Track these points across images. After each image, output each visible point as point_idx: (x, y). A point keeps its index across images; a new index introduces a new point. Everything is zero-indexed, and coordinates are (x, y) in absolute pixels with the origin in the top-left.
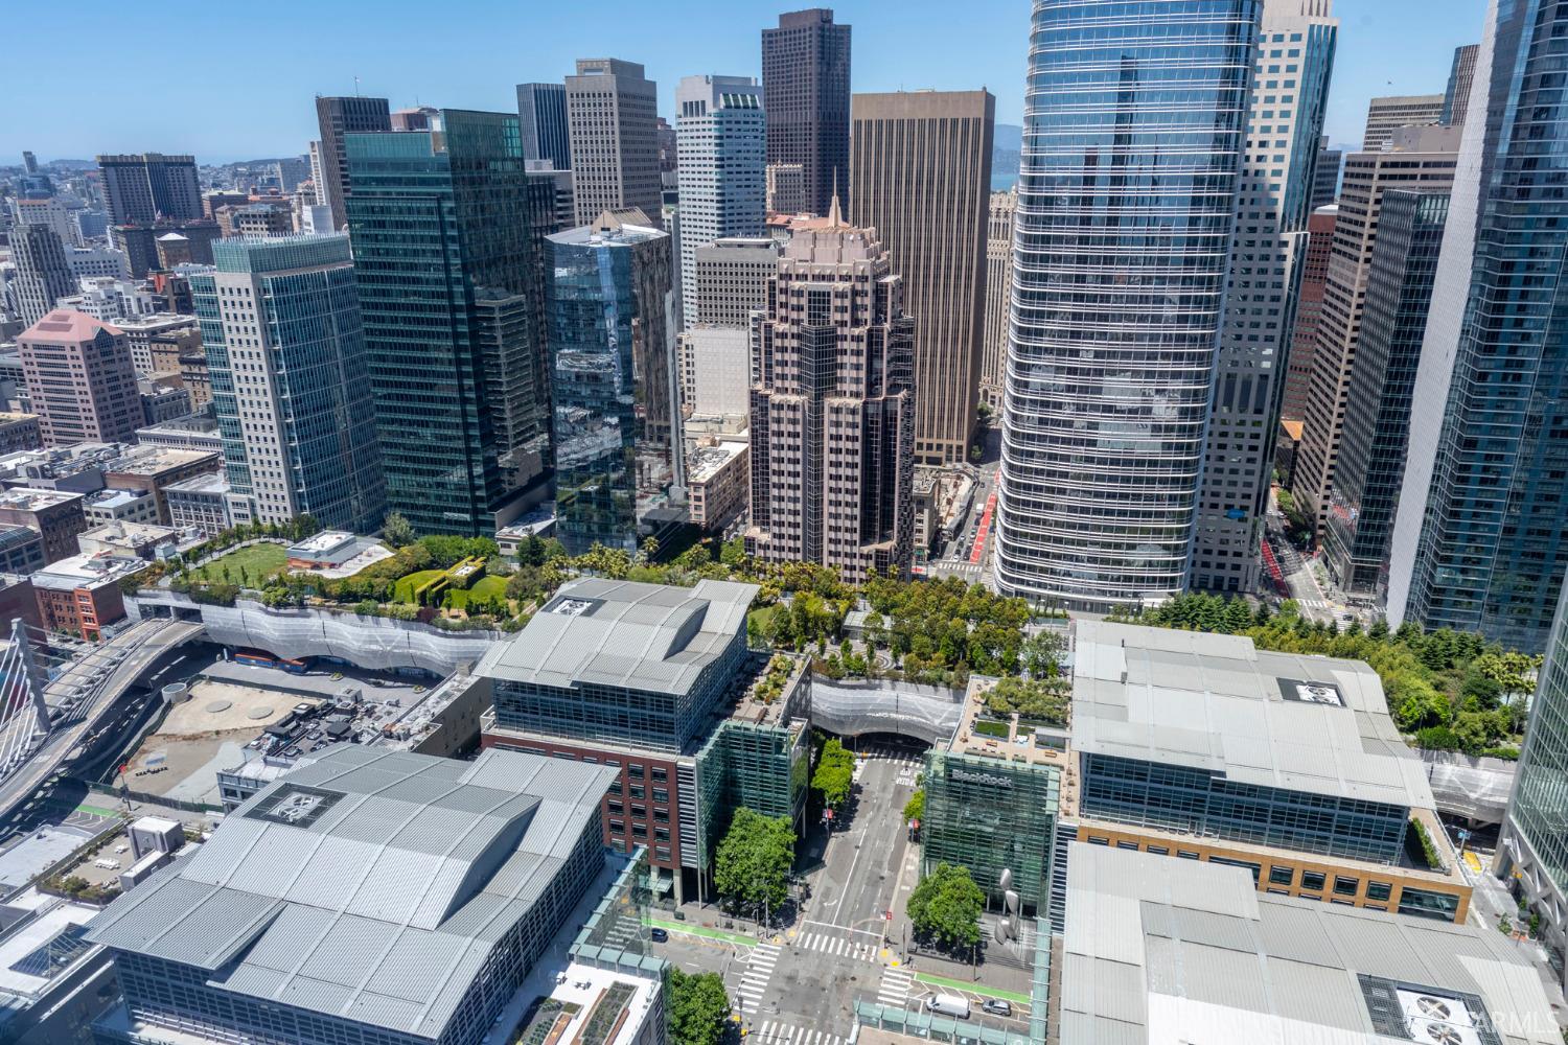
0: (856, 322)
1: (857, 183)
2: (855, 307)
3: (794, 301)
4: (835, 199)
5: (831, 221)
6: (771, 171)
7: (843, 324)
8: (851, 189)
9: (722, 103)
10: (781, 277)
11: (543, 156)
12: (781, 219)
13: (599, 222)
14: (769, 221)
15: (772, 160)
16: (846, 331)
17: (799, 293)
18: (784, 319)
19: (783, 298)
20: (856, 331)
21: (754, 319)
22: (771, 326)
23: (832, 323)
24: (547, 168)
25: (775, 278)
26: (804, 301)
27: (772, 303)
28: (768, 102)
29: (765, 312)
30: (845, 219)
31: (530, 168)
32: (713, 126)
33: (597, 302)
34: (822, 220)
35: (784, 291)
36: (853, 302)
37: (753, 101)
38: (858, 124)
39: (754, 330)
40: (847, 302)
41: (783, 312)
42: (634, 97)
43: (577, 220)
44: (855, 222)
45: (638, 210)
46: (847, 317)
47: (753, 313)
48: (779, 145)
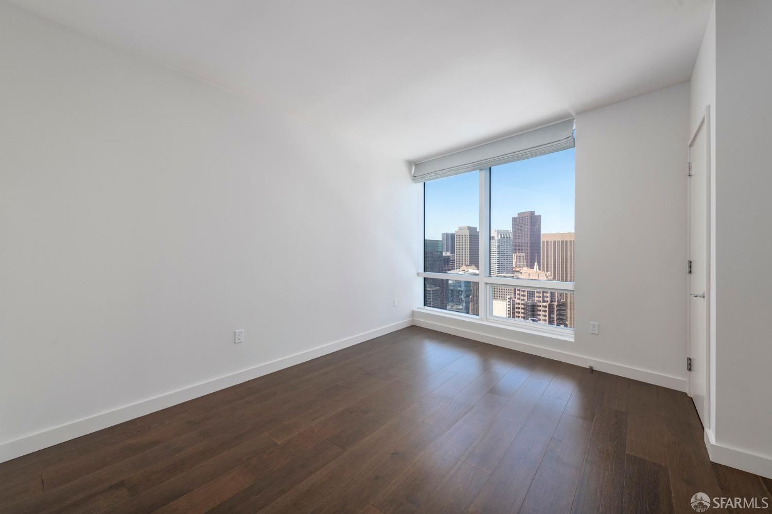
0: (544, 301)
1: (544, 259)
2: (543, 297)
3: (522, 293)
4: (536, 264)
5: (535, 270)
6: (515, 256)
7: (540, 302)
8: (542, 261)
9: (500, 237)
11: (448, 251)
12: (518, 269)
13: (462, 269)
14: (514, 270)
15: (515, 252)
16: (541, 304)
17: (524, 291)
18: (519, 299)
19: (518, 292)
20: (544, 304)
21: (509, 298)
22: (514, 300)
23: (536, 301)
24: (448, 254)
26: (526, 294)
27: (515, 293)
28: (514, 236)
29: (513, 296)
30: (540, 269)
31: (444, 254)
32: (497, 243)
33: (460, 290)
34: (532, 270)
35: (519, 290)
36: (543, 295)
37: (509, 235)
38: (543, 242)
39: (509, 302)
40: (541, 295)
41: (519, 296)
42: (474, 236)
43: (456, 268)
44: (543, 270)
45: (473, 266)
46: (541, 299)
47: (508, 297)
48: (517, 248)
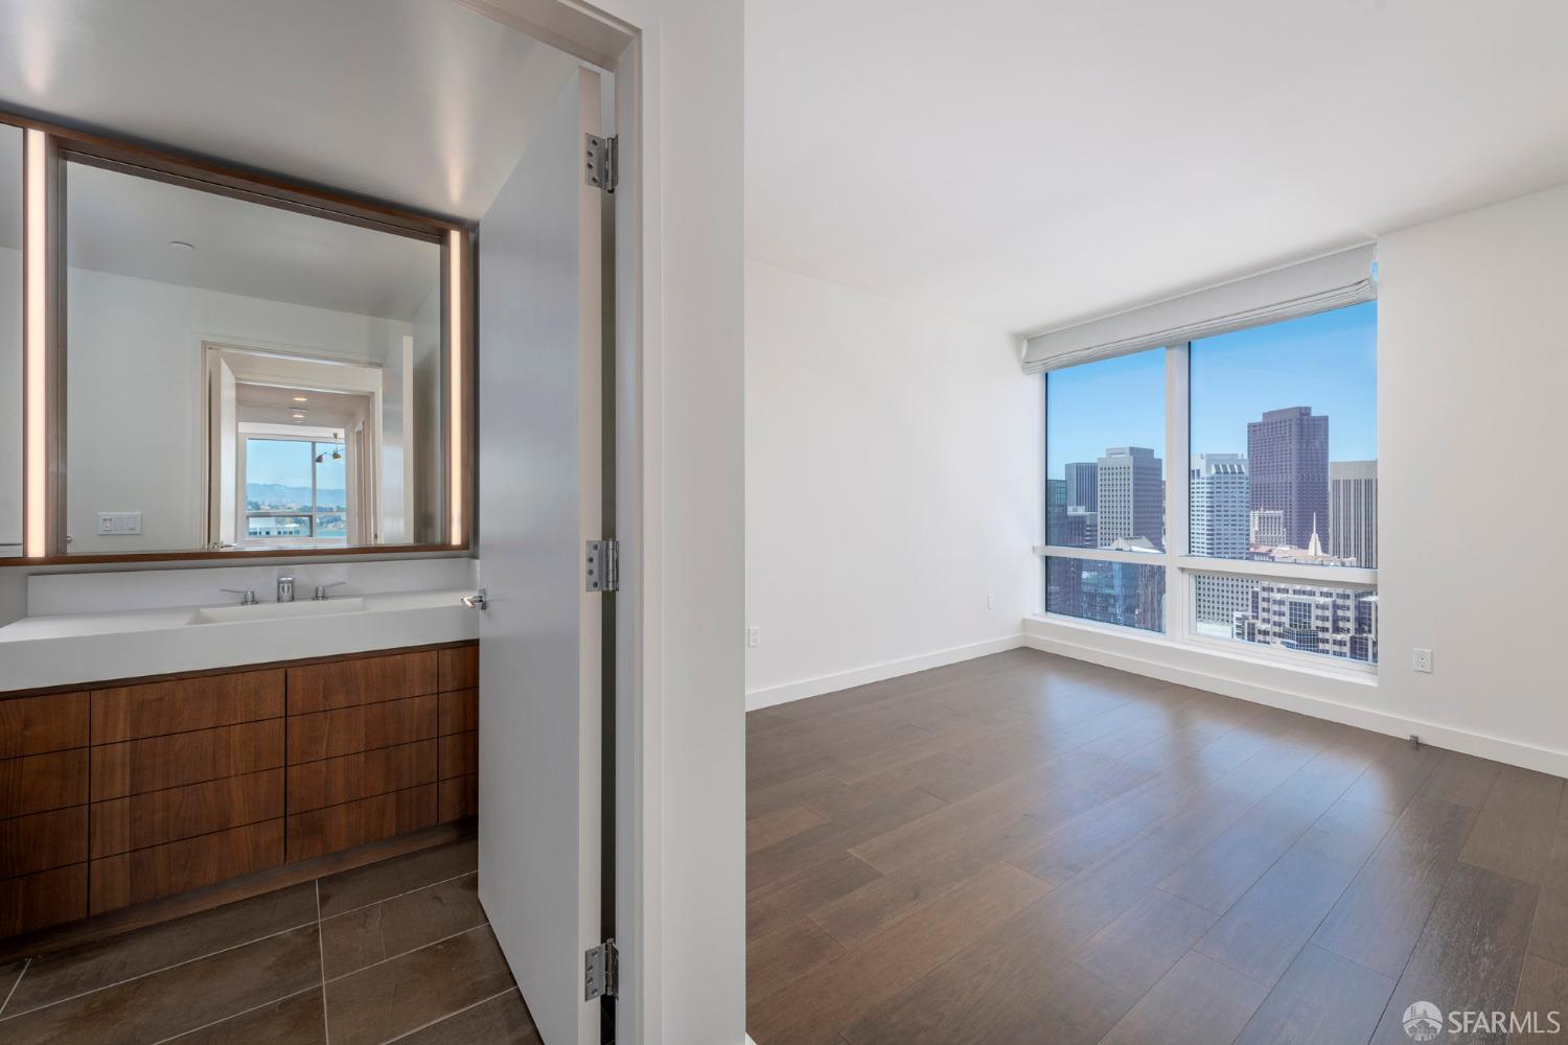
0: (1337, 630)
1: (1337, 525)
2: (1336, 620)
3: (1276, 608)
4: (1315, 537)
5: (1311, 551)
6: (1254, 516)
7: (1325, 630)
8: (1330, 530)
9: (1214, 471)
10: (1264, 589)
11: (1079, 503)
12: (1263, 549)
13: (1114, 546)
14: (1252, 550)
15: (1255, 507)
16: (1327, 636)
17: (1281, 603)
18: (1266, 621)
19: (1265, 605)
20: (1339, 637)
21: (1238, 619)
22: (1254, 625)
23: (1313, 628)
24: (1081, 511)
25: (1258, 589)
26: (1286, 609)
27: (1255, 607)
28: (1252, 468)
29: (1249, 613)
30: (1325, 549)
31: (1071, 511)
32: (1205, 485)
33: (1110, 596)
34: (1302, 551)
35: (1267, 600)
36: (1335, 613)
37: (1239, 467)
38: (1336, 483)
39: (1238, 627)
40: (1329, 613)
41: (1265, 615)
42: (1147, 468)
43: (1099, 542)
44: (1336, 552)
45: (1143, 537)
46: (1329, 625)
47: (1238, 614)
48: (1260, 497)
